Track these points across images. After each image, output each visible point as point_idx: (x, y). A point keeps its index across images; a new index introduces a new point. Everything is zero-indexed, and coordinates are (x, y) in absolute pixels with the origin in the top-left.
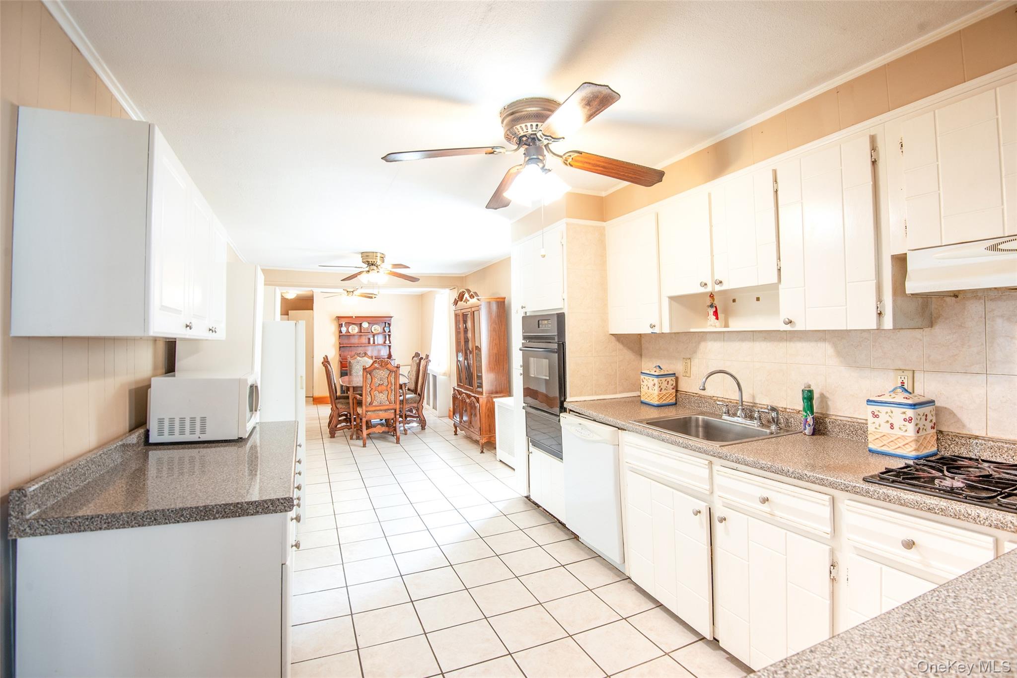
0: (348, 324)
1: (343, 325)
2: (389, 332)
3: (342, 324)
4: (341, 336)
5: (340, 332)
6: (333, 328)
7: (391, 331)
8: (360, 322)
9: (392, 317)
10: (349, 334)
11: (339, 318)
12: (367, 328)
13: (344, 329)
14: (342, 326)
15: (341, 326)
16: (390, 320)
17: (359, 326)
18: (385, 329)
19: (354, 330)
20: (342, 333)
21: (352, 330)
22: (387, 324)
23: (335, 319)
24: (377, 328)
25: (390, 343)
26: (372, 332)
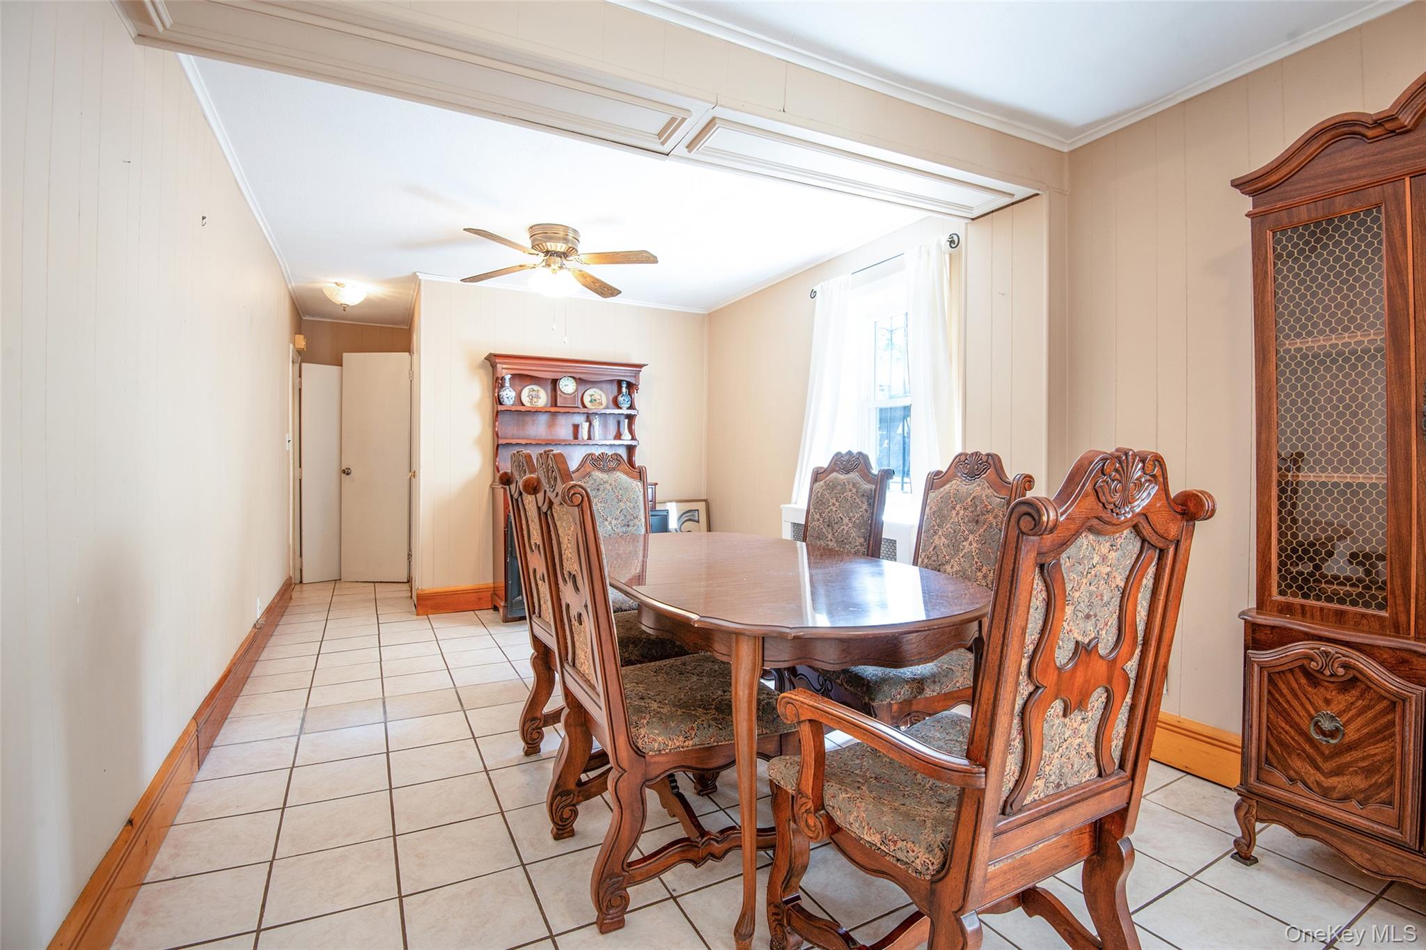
0: (522, 379)
1: (507, 384)
2: (631, 407)
3: (503, 379)
4: (499, 412)
5: (499, 401)
6: (475, 390)
7: (637, 405)
8: (554, 376)
9: (641, 366)
10: (522, 409)
11: (492, 360)
12: (573, 396)
13: (508, 395)
14: (502, 386)
15: (498, 383)
16: (636, 375)
17: (549, 387)
18: (620, 399)
19: (537, 397)
20: (501, 404)
21: (531, 398)
22: (624, 385)
23: (482, 366)
24: (598, 397)
25: (633, 438)
26: (585, 407)
